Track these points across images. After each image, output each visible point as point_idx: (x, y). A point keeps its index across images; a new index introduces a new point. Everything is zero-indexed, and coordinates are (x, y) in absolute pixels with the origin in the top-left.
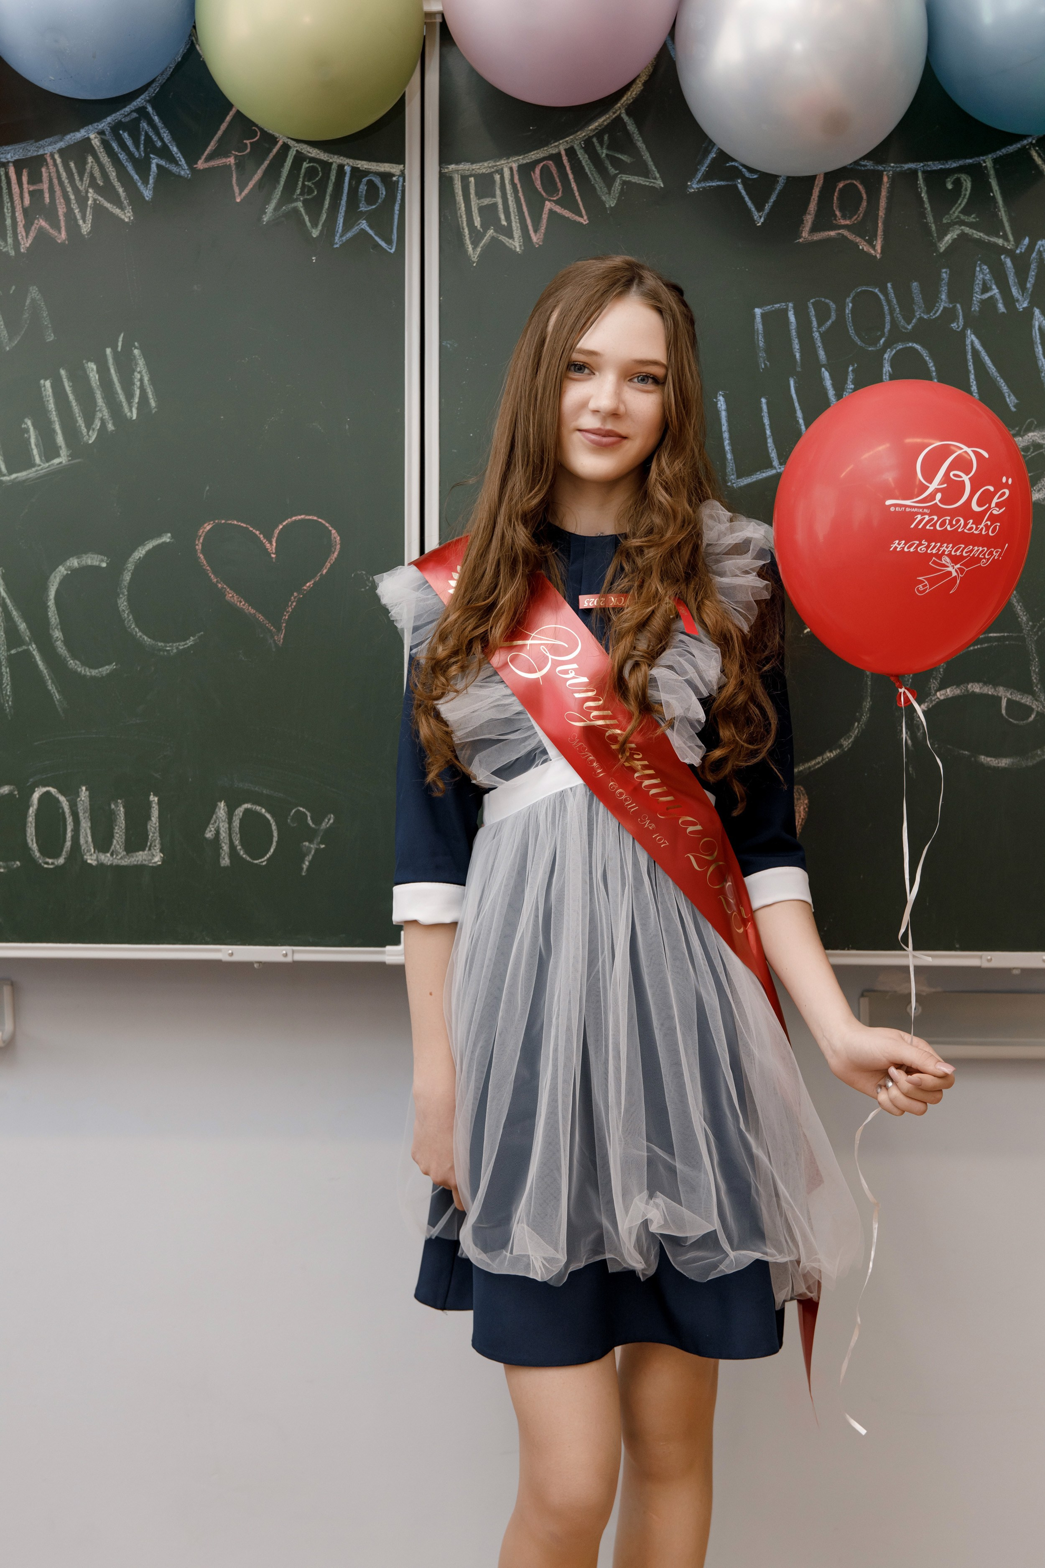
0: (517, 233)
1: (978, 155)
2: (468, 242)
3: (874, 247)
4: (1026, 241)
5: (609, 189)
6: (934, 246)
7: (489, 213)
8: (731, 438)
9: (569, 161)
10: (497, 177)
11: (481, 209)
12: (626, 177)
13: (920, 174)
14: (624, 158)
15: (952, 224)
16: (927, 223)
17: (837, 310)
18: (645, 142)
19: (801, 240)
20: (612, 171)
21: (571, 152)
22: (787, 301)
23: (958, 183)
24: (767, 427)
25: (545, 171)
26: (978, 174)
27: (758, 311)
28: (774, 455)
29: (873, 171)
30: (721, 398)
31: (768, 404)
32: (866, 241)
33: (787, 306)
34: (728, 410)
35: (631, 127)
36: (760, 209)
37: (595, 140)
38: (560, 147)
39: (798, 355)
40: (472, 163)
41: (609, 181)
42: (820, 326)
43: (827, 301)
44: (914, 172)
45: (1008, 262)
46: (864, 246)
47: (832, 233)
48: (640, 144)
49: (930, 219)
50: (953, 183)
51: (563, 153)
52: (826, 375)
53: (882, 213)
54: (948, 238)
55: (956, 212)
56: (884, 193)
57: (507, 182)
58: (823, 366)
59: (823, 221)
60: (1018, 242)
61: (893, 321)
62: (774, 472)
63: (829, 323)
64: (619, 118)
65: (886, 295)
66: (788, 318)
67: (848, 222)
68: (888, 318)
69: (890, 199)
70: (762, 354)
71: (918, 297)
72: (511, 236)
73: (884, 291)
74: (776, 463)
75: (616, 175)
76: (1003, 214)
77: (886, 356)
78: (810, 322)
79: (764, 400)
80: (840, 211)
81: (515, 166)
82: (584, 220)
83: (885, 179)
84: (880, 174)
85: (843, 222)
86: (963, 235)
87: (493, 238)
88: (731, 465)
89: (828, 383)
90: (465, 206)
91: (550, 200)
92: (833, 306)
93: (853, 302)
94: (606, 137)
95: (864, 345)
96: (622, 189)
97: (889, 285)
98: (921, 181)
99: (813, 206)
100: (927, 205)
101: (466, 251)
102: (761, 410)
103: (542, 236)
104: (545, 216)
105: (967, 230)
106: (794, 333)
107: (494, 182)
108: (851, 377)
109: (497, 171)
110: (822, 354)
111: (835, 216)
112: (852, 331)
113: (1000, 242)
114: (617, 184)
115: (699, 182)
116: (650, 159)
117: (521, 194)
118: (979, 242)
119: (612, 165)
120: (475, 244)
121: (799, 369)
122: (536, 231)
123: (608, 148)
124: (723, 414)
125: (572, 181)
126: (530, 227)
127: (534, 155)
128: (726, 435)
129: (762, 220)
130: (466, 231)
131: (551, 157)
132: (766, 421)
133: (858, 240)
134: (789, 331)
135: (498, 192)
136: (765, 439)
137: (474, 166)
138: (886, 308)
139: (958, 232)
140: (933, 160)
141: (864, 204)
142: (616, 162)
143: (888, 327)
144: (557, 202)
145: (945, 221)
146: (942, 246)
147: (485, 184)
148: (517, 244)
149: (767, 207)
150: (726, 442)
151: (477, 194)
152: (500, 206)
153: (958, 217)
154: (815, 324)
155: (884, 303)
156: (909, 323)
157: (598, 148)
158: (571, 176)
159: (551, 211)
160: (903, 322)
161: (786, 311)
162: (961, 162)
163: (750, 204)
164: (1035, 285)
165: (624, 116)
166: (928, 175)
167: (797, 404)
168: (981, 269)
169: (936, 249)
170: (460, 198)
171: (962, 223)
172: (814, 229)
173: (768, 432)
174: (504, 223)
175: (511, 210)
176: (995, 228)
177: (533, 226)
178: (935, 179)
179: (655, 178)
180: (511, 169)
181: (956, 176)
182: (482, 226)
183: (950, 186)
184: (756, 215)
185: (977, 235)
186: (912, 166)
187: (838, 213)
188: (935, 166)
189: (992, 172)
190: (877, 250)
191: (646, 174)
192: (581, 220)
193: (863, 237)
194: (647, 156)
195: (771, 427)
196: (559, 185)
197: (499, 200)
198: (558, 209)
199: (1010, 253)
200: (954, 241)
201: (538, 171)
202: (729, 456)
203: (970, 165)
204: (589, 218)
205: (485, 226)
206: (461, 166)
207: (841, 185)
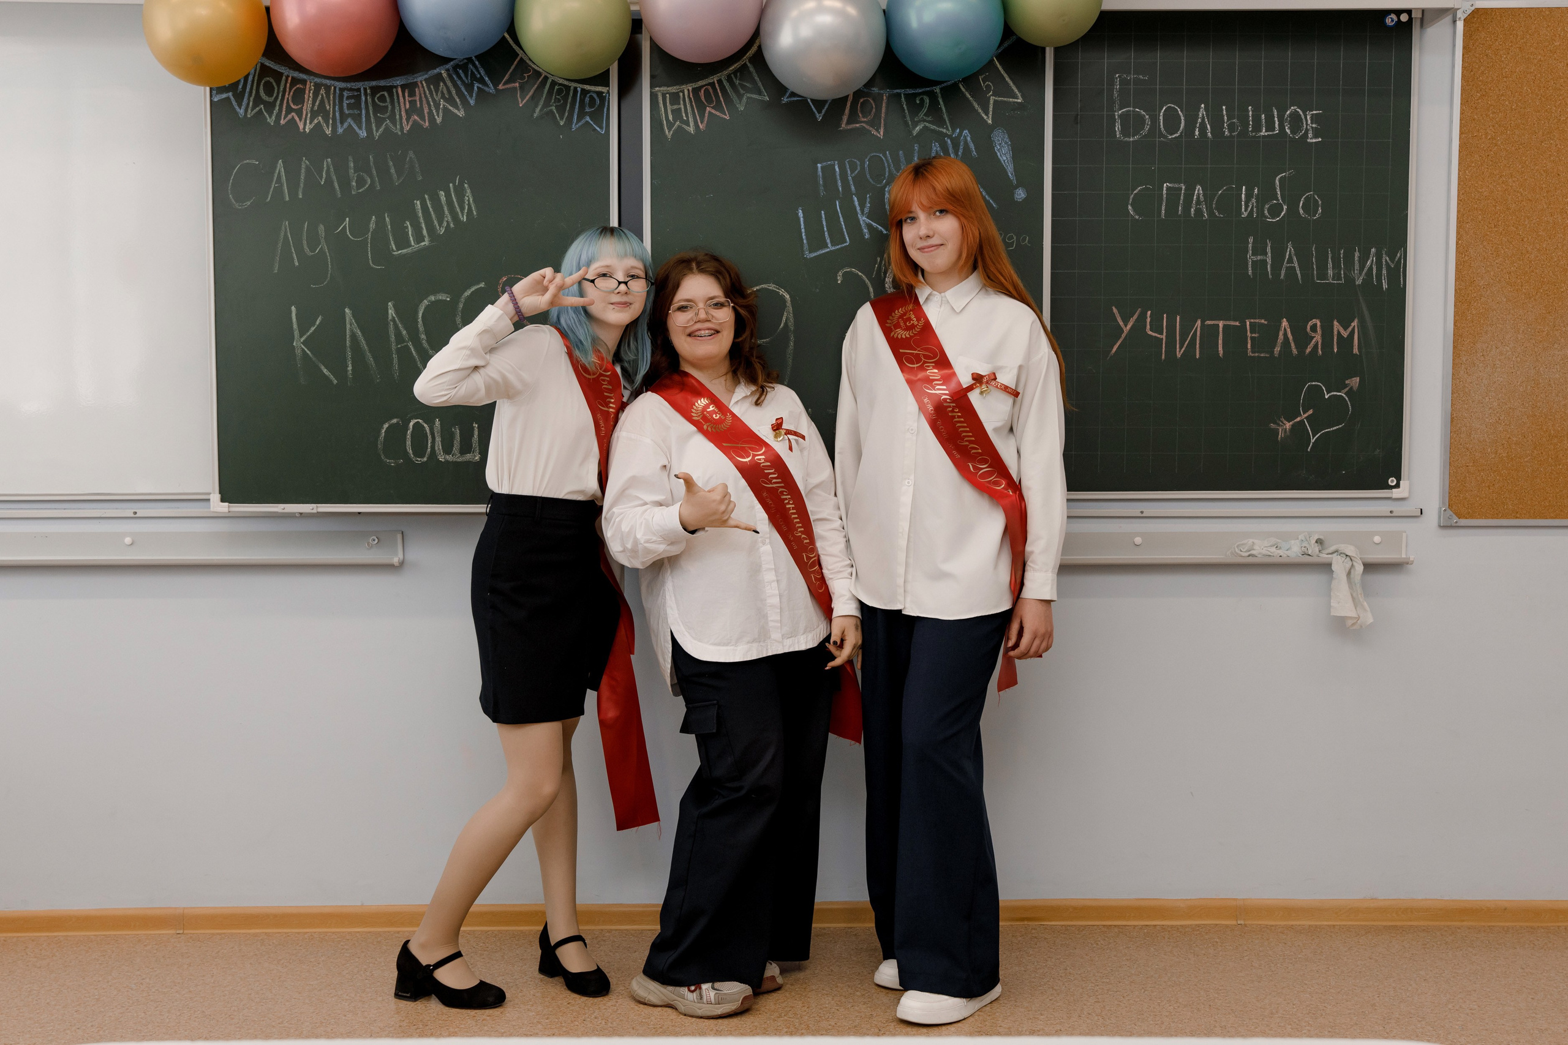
0: (692, 124)
1: (932, 87)
2: (666, 128)
3: (879, 133)
4: (958, 130)
5: (740, 101)
6: (910, 133)
7: (677, 113)
8: (805, 232)
9: (719, 86)
10: (681, 94)
11: (672, 111)
12: (749, 95)
13: (902, 95)
14: (748, 85)
15: (920, 121)
16: (906, 121)
17: (861, 165)
18: (758, 77)
19: (841, 129)
20: (742, 92)
21: (720, 82)
22: (834, 160)
23: (922, 100)
24: (825, 226)
25: (706, 91)
26: (932, 96)
27: (819, 165)
28: (828, 241)
29: (879, 93)
30: (800, 211)
31: (825, 214)
32: (875, 129)
33: (835, 163)
34: (804, 217)
35: (752, 69)
36: (820, 112)
37: (732, 75)
38: (714, 79)
39: (840, 189)
40: (668, 87)
41: (740, 97)
42: (852, 172)
43: (855, 160)
44: (899, 95)
45: (949, 141)
46: (874, 132)
47: (858, 125)
48: (756, 78)
49: (908, 118)
50: (920, 100)
51: (716, 82)
52: (855, 199)
53: (883, 115)
54: (918, 128)
55: (921, 115)
56: (884, 105)
57: (686, 97)
58: (854, 194)
59: (853, 119)
60: (954, 130)
61: (890, 170)
62: (829, 250)
63: (856, 172)
64: (745, 63)
65: (886, 158)
66: (835, 170)
67: (865, 120)
68: (887, 169)
69: (887, 108)
70: (822, 188)
71: (902, 159)
72: (689, 126)
73: (885, 155)
74: (829, 245)
75: (744, 94)
76: (945, 116)
77: (886, 189)
78: (847, 172)
79: (823, 212)
80: (862, 114)
81: (690, 88)
82: (727, 117)
83: (885, 98)
84: (881, 95)
85: (863, 120)
86: (925, 127)
87: (679, 126)
88: (806, 246)
89: (856, 203)
90: (664, 109)
91: (709, 107)
92: (858, 163)
93: (868, 161)
94: (738, 74)
95: (874, 183)
96: (747, 101)
97: (887, 152)
98: (903, 99)
99: (847, 111)
100: (906, 111)
101: (665, 133)
102: (821, 217)
103: (705, 125)
104: (706, 115)
105: (927, 124)
106: (838, 177)
107: (679, 97)
108: (868, 200)
109: (681, 91)
110: (853, 188)
111: (859, 116)
112: (868, 176)
113: (945, 131)
114: (744, 99)
115: (788, 98)
116: (761, 86)
117: (693, 103)
118: (933, 131)
119: (742, 88)
120: (669, 130)
121: (841, 196)
122: (701, 123)
123: (740, 80)
124: (802, 219)
125: (721, 96)
126: (699, 121)
127: (700, 83)
128: (803, 230)
129: (821, 118)
130: (665, 122)
131: (709, 84)
132: (824, 223)
133: (871, 129)
134: (836, 176)
135: (682, 102)
136: (824, 232)
137: (669, 89)
138: (886, 164)
139: (923, 125)
140: (909, 88)
141: (874, 110)
142: (743, 87)
143: (887, 174)
144: (712, 108)
145: (916, 120)
146: (915, 133)
147: (675, 98)
148: (692, 130)
149: (823, 111)
150: (803, 234)
151: (670, 103)
152: (683, 110)
153: (922, 118)
154: (849, 172)
155: (885, 162)
156: (898, 172)
157: (734, 80)
158: (720, 94)
159: (709, 112)
160: (895, 172)
161: (834, 165)
162: (923, 90)
163: (814, 109)
164: (962, 153)
165: (748, 63)
166: (906, 95)
167: (840, 214)
168: (935, 145)
169: (912, 134)
170: (661, 105)
171: (925, 121)
172: (848, 123)
173: (825, 229)
174: (685, 118)
175: (689, 111)
176: (941, 122)
177: (700, 120)
178: (910, 98)
179: (765, 96)
180: (688, 90)
181: (921, 96)
182: (673, 120)
183: (918, 102)
184: (817, 115)
185: (933, 127)
186: (898, 91)
187: (860, 115)
188: (910, 91)
189: (940, 95)
190: (881, 134)
191: (760, 93)
192: (726, 117)
193: (873, 127)
194: (760, 84)
195: (827, 227)
196: (714, 98)
197: (682, 107)
198: (713, 111)
199: (950, 137)
200: (921, 130)
201: (702, 91)
202: (805, 241)
203: (928, 91)
204: (730, 116)
205: (675, 120)
206: (662, 89)
207: (862, 100)
